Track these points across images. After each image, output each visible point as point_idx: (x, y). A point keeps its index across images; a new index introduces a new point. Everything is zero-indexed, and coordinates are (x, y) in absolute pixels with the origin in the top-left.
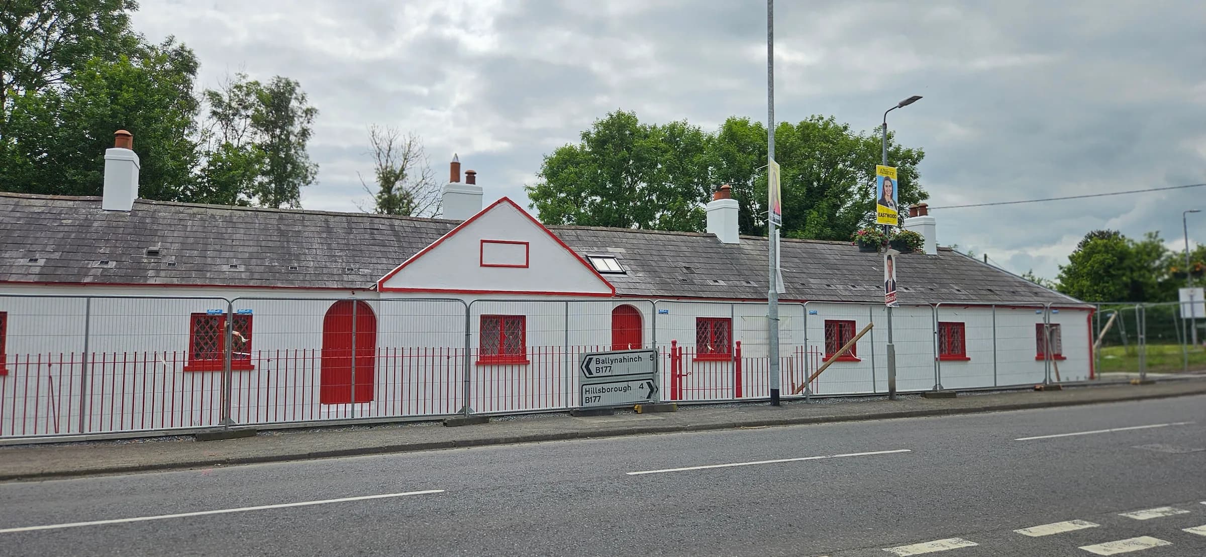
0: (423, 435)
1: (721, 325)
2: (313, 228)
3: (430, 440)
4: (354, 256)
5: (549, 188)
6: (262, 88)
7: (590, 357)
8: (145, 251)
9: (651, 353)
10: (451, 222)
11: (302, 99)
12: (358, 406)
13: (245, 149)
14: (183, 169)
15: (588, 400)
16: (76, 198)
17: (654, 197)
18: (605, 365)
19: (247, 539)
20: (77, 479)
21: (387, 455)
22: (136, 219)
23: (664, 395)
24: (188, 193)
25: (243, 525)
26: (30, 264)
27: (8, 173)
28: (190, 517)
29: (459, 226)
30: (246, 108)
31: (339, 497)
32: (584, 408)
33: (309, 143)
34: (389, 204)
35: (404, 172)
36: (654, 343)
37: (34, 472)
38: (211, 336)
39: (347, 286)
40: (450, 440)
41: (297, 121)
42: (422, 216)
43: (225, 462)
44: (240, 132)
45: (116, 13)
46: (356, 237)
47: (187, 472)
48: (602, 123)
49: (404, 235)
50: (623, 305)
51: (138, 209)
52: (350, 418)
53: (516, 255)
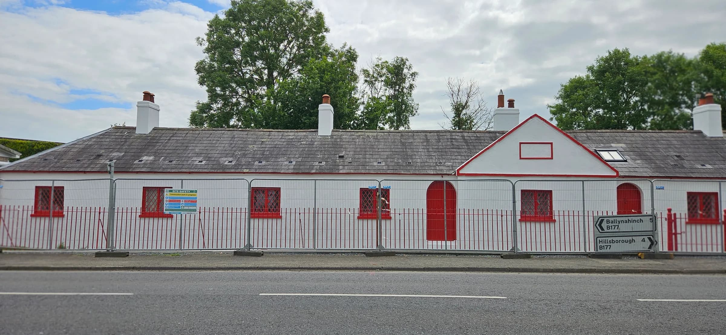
0: (489, 263)
1: (709, 198)
2: (419, 140)
3: (493, 266)
4: (442, 155)
5: (564, 106)
6: (389, 64)
7: (602, 218)
8: (337, 156)
9: (651, 217)
10: (499, 132)
11: (410, 68)
12: (449, 243)
13: (381, 99)
14: (353, 113)
15: (601, 248)
16: (307, 130)
17: (646, 107)
18: (614, 224)
19: (398, 312)
20: (314, 272)
21: (468, 273)
22: (333, 140)
23: (663, 247)
24: (355, 125)
25: (395, 304)
26: (289, 164)
27: (278, 120)
28: (368, 297)
29: (504, 135)
30: (381, 76)
31: (444, 295)
32: (599, 253)
33: (414, 92)
34: (459, 124)
35: (468, 104)
36: (653, 210)
37: (295, 266)
38: (370, 200)
39: (439, 173)
40: (506, 267)
41: (407, 81)
42: (479, 129)
43: (381, 269)
44: (378, 90)
45: (320, 35)
46: (443, 144)
47: (362, 272)
48: (602, 59)
49: (471, 141)
50: (625, 183)
51: (334, 134)
52: (445, 249)
53: (545, 151)
